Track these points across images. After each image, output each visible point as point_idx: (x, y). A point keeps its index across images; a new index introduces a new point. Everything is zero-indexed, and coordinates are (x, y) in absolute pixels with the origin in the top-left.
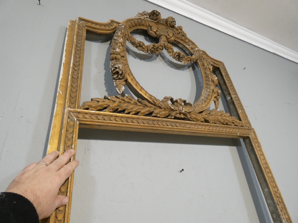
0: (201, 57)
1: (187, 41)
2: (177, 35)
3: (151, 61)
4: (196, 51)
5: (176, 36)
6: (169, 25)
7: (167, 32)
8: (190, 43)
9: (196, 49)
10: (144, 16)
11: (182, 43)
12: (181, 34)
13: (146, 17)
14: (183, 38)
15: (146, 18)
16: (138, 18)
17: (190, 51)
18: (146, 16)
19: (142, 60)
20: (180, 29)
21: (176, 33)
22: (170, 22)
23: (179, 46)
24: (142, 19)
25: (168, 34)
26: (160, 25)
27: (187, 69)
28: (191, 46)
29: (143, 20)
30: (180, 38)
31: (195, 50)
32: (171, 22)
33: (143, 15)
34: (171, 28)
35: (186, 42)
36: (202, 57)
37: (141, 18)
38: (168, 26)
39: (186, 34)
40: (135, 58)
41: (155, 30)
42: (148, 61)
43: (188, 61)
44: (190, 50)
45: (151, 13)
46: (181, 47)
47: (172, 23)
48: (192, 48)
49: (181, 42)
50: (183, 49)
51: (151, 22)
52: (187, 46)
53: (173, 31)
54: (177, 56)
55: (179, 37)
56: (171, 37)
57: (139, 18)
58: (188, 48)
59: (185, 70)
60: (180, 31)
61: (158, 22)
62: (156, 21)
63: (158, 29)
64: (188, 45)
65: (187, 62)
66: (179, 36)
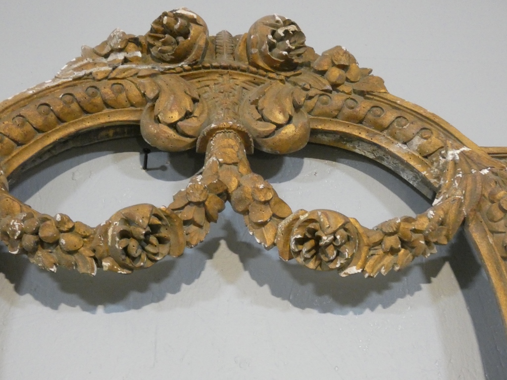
0: (487, 205)
1: (389, 117)
2: (326, 103)
3: (160, 298)
4: (450, 166)
5: (316, 111)
6: (261, 63)
7: (255, 102)
8: (410, 128)
9: (453, 154)
10: (111, 58)
11: (363, 135)
12: (347, 88)
13: (126, 61)
14: (363, 107)
15: (126, 66)
16: (75, 79)
17: (418, 172)
18: (121, 56)
19: (100, 309)
20: (334, 65)
21: (312, 93)
22: (265, 47)
23: (357, 151)
24: (99, 77)
25: (260, 111)
26: (215, 77)
27: (413, 289)
28: (417, 141)
29: (106, 78)
30: (346, 111)
31: (442, 161)
32: (272, 46)
33: (106, 56)
34: (283, 75)
35: (382, 129)
36: (495, 205)
37: (94, 70)
38: (258, 67)
39: (380, 81)
40: (55, 307)
41: (175, 116)
42: (137, 306)
43: (393, 251)
44: (418, 167)
45: (153, 30)
46: (371, 156)
47: (275, 51)
48: (426, 156)
49: (356, 133)
50: (385, 163)
51: (153, 75)
52: (397, 148)
53: (295, 84)
54: (300, 242)
55: (340, 110)
56: (279, 126)
57: (81, 74)
58: (406, 158)
59: (400, 301)
60: (335, 74)
61: (194, 65)
62: (185, 64)
63: (195, 101)
64: (398, 140)
65: (389, 259)
66: (337, 99)
